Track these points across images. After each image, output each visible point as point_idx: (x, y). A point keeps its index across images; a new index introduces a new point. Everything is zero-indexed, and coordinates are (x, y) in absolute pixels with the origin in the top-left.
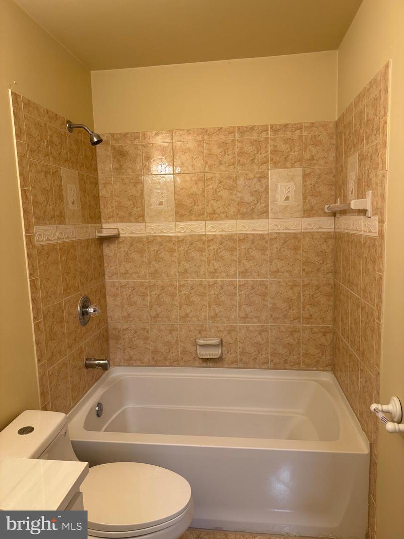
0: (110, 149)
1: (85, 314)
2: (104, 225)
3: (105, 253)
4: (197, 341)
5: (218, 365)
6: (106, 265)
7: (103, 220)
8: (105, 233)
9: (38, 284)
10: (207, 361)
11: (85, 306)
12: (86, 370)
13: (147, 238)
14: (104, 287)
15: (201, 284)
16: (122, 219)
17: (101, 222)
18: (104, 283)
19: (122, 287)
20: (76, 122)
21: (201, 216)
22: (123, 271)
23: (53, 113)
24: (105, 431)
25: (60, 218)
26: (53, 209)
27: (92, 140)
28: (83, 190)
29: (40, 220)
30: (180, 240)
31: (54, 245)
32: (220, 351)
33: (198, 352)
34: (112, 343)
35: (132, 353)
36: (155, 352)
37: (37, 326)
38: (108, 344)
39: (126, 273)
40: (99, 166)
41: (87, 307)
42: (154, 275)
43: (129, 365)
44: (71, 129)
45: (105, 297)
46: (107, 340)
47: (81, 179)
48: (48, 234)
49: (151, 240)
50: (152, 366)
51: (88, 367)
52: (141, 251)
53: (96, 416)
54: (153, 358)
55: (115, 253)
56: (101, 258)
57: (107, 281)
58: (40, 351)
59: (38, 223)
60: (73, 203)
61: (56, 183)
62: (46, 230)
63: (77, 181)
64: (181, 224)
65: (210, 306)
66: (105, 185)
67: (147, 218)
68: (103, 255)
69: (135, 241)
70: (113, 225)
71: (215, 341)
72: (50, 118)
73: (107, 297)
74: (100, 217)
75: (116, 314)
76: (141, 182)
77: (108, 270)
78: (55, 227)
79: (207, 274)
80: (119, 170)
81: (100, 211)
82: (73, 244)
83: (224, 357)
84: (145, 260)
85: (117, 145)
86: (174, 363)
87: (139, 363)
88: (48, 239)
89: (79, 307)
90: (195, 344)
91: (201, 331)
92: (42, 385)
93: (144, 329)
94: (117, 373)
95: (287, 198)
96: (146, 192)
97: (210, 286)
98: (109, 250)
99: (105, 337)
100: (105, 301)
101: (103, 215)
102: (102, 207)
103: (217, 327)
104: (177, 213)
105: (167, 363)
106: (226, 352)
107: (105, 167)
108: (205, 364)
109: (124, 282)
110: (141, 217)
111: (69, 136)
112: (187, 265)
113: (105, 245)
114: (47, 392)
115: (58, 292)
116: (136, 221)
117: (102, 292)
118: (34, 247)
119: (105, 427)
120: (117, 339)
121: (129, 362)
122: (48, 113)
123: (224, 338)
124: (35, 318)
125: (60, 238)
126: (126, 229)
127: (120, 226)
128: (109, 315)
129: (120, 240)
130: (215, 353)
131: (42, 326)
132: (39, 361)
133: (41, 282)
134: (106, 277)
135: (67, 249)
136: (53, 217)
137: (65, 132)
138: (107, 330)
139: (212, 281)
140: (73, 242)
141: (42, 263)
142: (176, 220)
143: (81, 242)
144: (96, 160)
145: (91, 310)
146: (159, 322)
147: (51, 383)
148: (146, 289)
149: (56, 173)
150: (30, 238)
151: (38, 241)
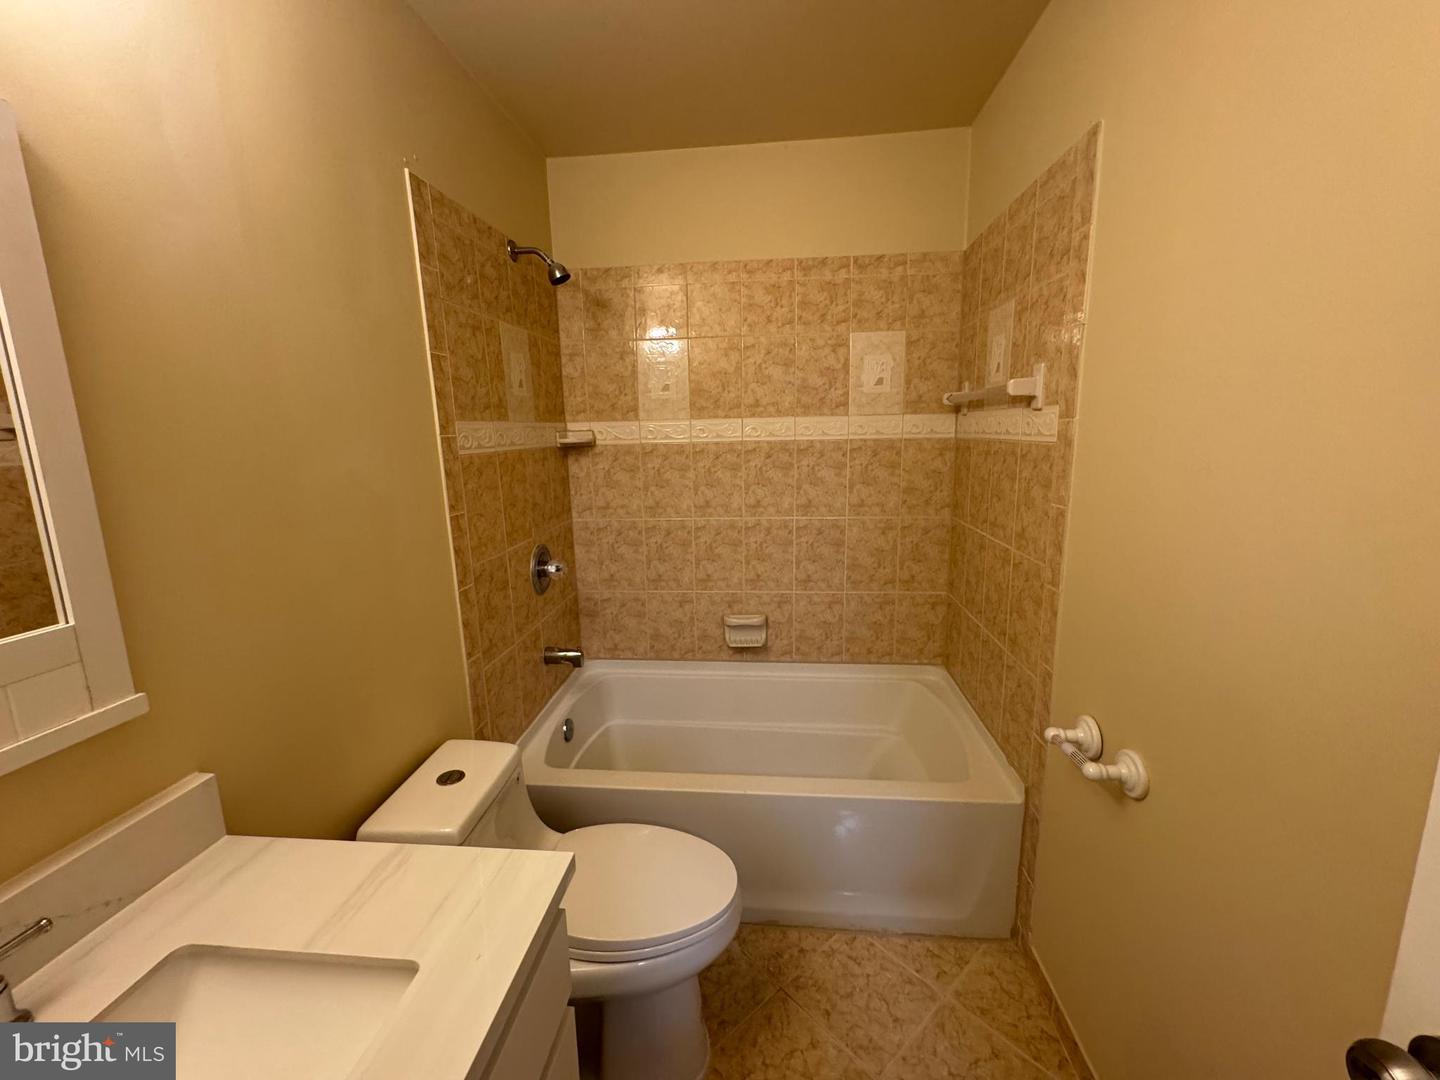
0: (581, 295)
1: (542, 574)
2: (570, 426)
3: (571, 474)
4: (726, 618)
5: (760, 658)
6: (572, 492)
7: (568, 417)
8: (571, 439)
9: (464, 523)
10: (742, 652)
11: (542, 561)
12: (545, 668)
13: (643, 446)
14: (570, 530)
15: (732, 526)
16: (599, 416)
17: (564, 421)
18: (572, 522)
19: (599, 530)
20: (523, 243)
21: (734, 410)
22: (601, 503)
23: (484, 223)
24: (577, 767)
25: (500, 410)
26: (488, 393)
27: (551, 274)
28: (536, 364)
29: (468, 411)
30: (699, 451)
31: (490, 456)
32: (764, 636)
33: (727, 636)
34: (584, 621)
35: (617, 638)
36: (656, 636)
37: (464, 595)
38: (578, 624)
39: (607, 507)
40: (562, 326)
41: (546, 563)
42: (654, 509)
43: (613, 658)
44: (515, 255)
45: (571, 547)
46: (577, 617)
47: (533, 344)
48: (481, 437)
49: (649, 451)
50: (651, 659)
51: (548, 661)
52: (632, 470)
53: (564, 741)
54: (653, 647)
55: (588, 474)
56: (565, 481)
57: (574, 520)
58: (470, 639)
59: (462, 417)
60: (521, 385)
61: (492, 348)
62: (476, 430)
63: (527, 349)
64: (699, 424)
65: (748, 563)
66: (572, 356)
67: (642, 414)
68: (568, 476)
69: (621, 452)
70: (585, 426)
71: (756, 620)
72: (479, 231)
73: (576, 547)
74: (563, 412)
75: (589, 576)
76: (634, 353)
77: (577, 502)
78: (490, 425)
79: (743, 507)
80: (596, 331)
81: (563, 402)
82: (520, 456)
83: (770, 644)
84: (640, 484)
85: (592, 290)
86: (688, 654)
87: (629, 654)
88: (480, 446)
89: (532, 564)
90: (723, 624)
91: (732, 603)
92: (475, 695)
93: (636, 600)
94: (594, 669)
95: (880, 382)
96: (640, 368)
97: (747, 528)
98: (577, 467)
99: (573, 613)
100: (573, 554)
101: (568, 408)
102: (566, 394)
103: (759, 597)
104: (692, 404)
105: (676, 655)
106: (773, 637)
107: (573, 328)
108: (738, 656)
109: (602, 522)
110: (631, 412)
111: (512, 269)
112: (709, 494)
113: (571, 460)
114: (484, 706)
115: (499, 537)
116: (624, 418)
117: (567, 539)
118: (456, 458)
119: (573, 764)
120: (593, 615)
121: (613, 653)
122: (475, 222)
123: (770, 615)
124: (461, 583)
125: (499, 445)
126: (608, 433)
127: (597, 426)
128: (578, 576)
129: (597, 450)
130: (756, 639)
131: (472, 595)
132: (469, 655)
133: (470, 519)
134: (574, 514)
135: (510, 462)
136: (487, 407)
137: (505, 262)
138: (576, 600)
139: (752, 520)
140: (520, 452)
141: (470, 486)
142: (692, 417)
143: (532, 452)
144: (557, 314)
145: (552, 569)
146: (663, 588)
147: (489, 691)
148: (640, 533)
149: (491, 331)
150: (448, 443)
151: (463, 448)
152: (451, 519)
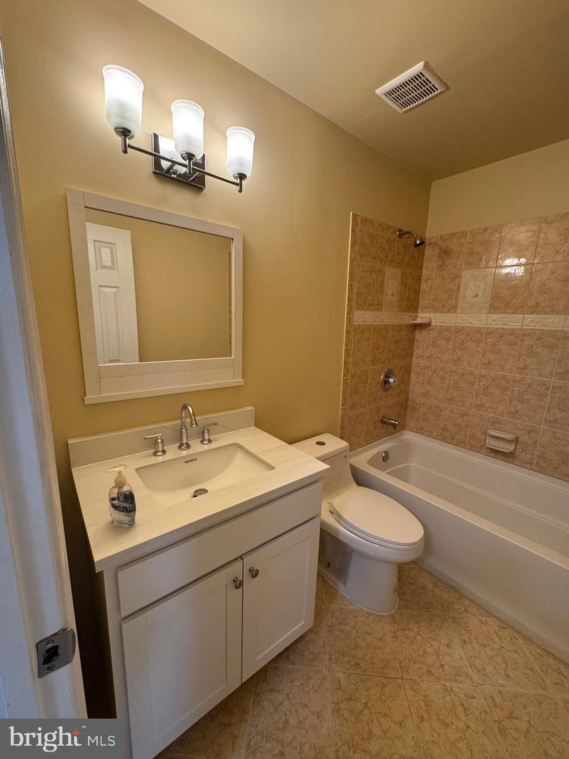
0: (437, 249)
1: (386, 382)
2: (419, 315)
3: (416, 338)
4: (488, 430)
6: (415, 347)
7: (419, 311)
8: (419, 321)
9: (351, 352)
10: (495, 453)
11: (387, 376)
12: (381, 425)
13: (456, 328)
14: (410, 366)
15: (504, 378)
16: (435, 310)
17: (417, 312)
18: (412, 362)
19: (425, 368)
20: (405, 229)
21: (520, 309)
22: (428, 355)
23: (385, 224)
24: (388, 473)
25: (378, 306)
26: (373, 300)
27: (415, 242)
28: (404, 285)
29: (360, 307)
30: (490, 332)
31: (369, 326)
32: (513, 447)
33: (487, 441)
34: (409, 411)
35: (424, 424)
36: (444, 429)
37: (345, 381)
38: (406, 412)
39: (431, 357)
40: (424, 265)
41: (389, 377)
42: (457, 361)
44: (400, 236)
45: (409, 374)
46: (406, 408)
47: (404, 276)
48: (365, 317)
49: (459, 330)
50: (440, 440)
51: (383, 422)
52: (448, 340)
53: (382, 460)
54: (442, 434)
55: (424, 340)
56: (412, 342)
57: (413, 361)
58: (344, 398)
59: (358, 309)
60: (392, 295)
61: (379, 280)
62: (364, 315)
63: (399, 278)
64: (495, 317)
65: (511, 401)
66: (427, 280)
67: (459, 310)
68: (414, 340)
69: (443, 330)
70: (427, 315)
71: (509, 436)
72: (382, 229)
73: (412, 374)
74: (417, 308)
75: (416, 387)
76: (460, 277)
77: (416, 352)
78: (371, 312)
79: (514, 369)
80: (441, 267)
81: (418, 303)
82: (385, 328)
83: (516, 454)
84: (451, 347)
85: (443, 245)
86: (460, 444)
87: (428, 434)
88: (364, 321)
89: (382, 377)
90: (485, 434)
91: (495, 423)
92: (342, 422)
93: (437, 407)
94: (409, 436)
96: (463, 285)
97: (515, 381)
98: (420, 336)
99: (404, 405)
100: (409, 377)
101: (420, 306)
102: (421, 299)
103: (515, 424)
104: (491, 305)
105: (454, 442)
106: (520, 450)
107: (430, 264)
108: (492, 454)
109: (427, 364)
110: (454, 309)
111: (398, 242)
112: (492, 357)
113: (417, 332)
114: (346, 428)
115: (367, 361)
116: (449, 312)
117: (408, 369)
118: (352, 325)
119: (388, 471)
120: (414, 409)
121: (420, 431)
122: (381, 225)
123: (521, 436)
124: (344, 375)
125: (375, 321)
126: (438, 319)
127: (432, 315)
128: (410, 388)
129: (431, 327)
130: (509, 448)
131: (349, 382)
132: (343, 405)
133: (354, 351)
134: (414, 358)
135: (379, 330)
136: (371, 305)
137: (395, 239)
138: (407, 400)
139: (518, 377)
140: (386, 325)
141: (356, 337)
142: (489, 313)
143: (392, 326)
144: (423, 260)
145: (391, 380)
146: (453, 404)
147: (349, 423)
148: (446, 373)
149: (381, 272)
150: (349, 319)
151: (356, 321)
152: (345, 349)
